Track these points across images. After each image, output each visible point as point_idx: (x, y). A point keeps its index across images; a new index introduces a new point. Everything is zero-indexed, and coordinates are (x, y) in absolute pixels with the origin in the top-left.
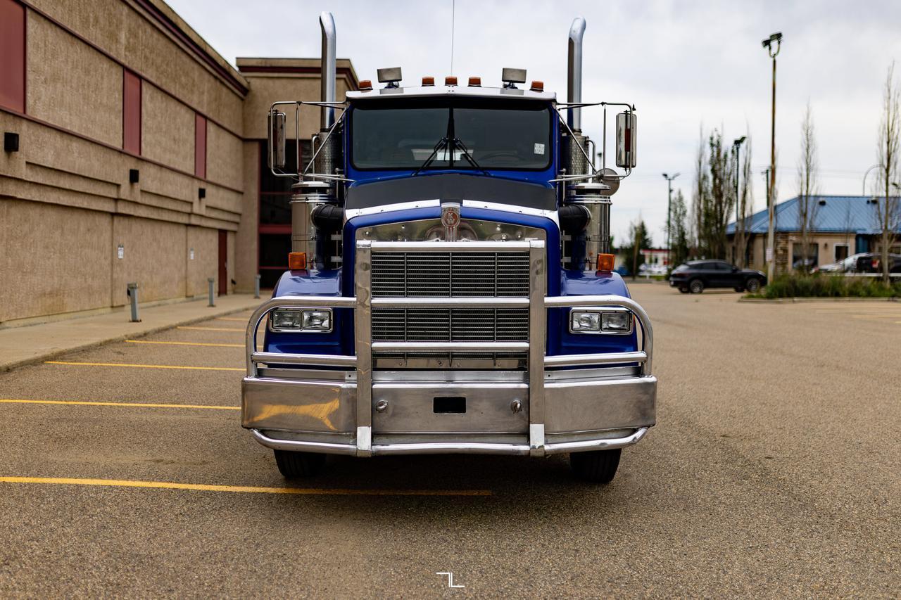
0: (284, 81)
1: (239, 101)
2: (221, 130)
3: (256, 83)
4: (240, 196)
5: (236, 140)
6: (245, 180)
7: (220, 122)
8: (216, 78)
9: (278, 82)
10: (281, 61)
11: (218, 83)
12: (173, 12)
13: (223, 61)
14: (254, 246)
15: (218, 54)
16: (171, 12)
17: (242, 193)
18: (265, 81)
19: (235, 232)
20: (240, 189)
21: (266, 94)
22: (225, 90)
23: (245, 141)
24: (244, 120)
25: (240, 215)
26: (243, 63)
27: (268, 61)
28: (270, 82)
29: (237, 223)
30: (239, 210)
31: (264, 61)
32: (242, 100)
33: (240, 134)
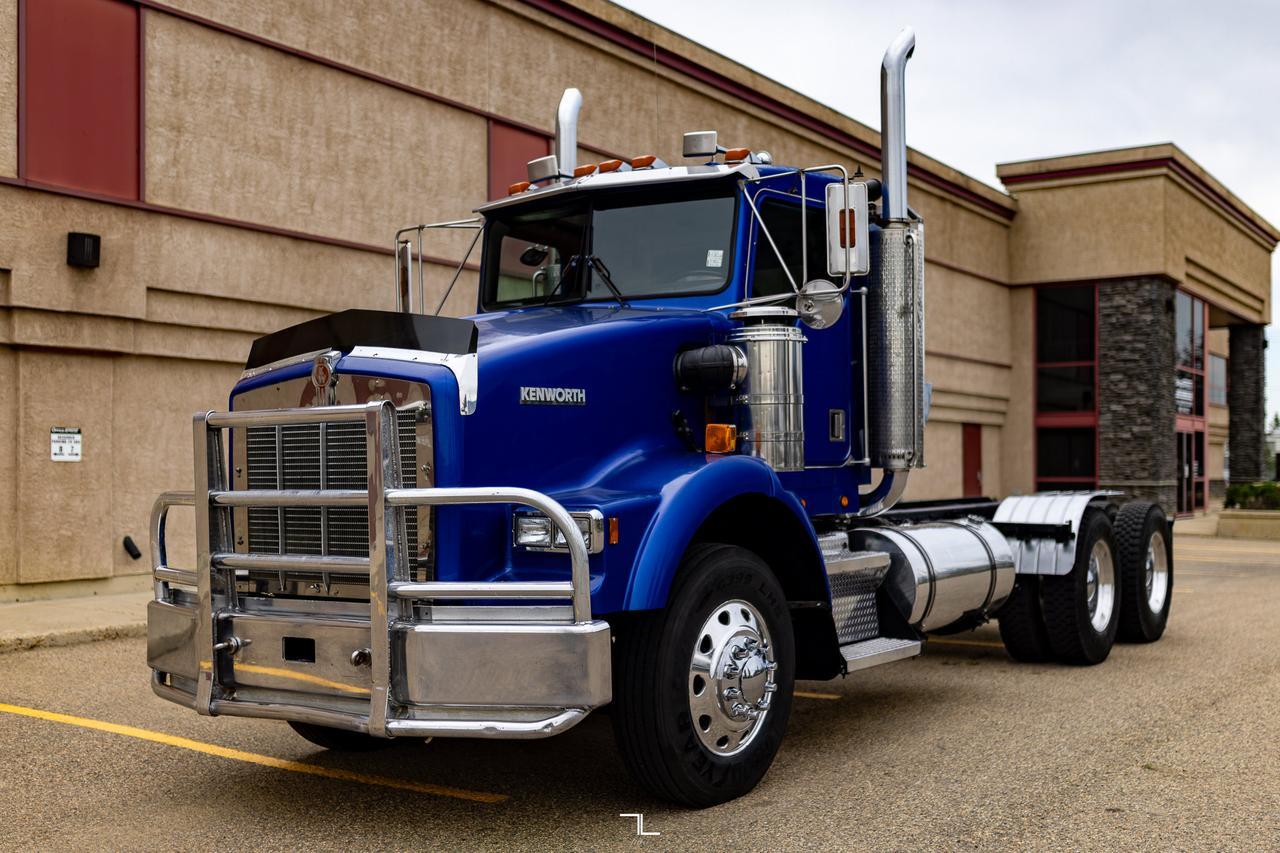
0: (1069, 191)
1: (999, 229)
2: (957, 276)
3: (1029, 200)
4: (1005, 373)
5: (992, 289)
6: (1013, 347)
7: (954, 264)
8: (942, 199)
9: (1060, 194)
10: (1062, 160)
11: (949, 207)
12: (836, 113)
13: (953, 174)
14: (1028, 447)
15: (940, 163)
16: (831, 114)
17: (1008, 367)
18: (1040, 195)
19: (999, 427)
20: (1005, 360)
21: (1042, 214)
22: (963, 215)
23: (1013, 288)
24: (1010, 257)
25: (1006, 400)
26: (1008, 172)
27: (1043, 164)
28: (1049, 196)
29: (1003, 413)
30: (1004, 393)
31: (1037, 164)
32: (1006, 227)
33: (1004, 279)
